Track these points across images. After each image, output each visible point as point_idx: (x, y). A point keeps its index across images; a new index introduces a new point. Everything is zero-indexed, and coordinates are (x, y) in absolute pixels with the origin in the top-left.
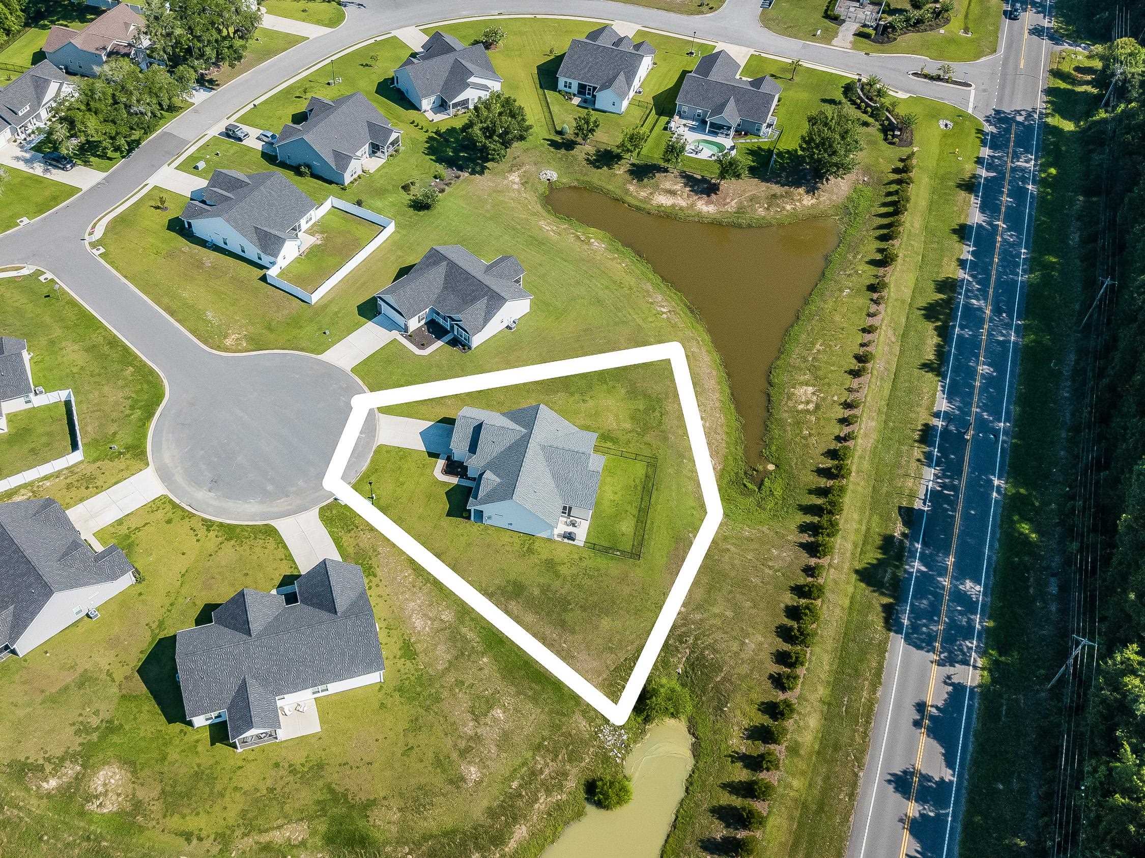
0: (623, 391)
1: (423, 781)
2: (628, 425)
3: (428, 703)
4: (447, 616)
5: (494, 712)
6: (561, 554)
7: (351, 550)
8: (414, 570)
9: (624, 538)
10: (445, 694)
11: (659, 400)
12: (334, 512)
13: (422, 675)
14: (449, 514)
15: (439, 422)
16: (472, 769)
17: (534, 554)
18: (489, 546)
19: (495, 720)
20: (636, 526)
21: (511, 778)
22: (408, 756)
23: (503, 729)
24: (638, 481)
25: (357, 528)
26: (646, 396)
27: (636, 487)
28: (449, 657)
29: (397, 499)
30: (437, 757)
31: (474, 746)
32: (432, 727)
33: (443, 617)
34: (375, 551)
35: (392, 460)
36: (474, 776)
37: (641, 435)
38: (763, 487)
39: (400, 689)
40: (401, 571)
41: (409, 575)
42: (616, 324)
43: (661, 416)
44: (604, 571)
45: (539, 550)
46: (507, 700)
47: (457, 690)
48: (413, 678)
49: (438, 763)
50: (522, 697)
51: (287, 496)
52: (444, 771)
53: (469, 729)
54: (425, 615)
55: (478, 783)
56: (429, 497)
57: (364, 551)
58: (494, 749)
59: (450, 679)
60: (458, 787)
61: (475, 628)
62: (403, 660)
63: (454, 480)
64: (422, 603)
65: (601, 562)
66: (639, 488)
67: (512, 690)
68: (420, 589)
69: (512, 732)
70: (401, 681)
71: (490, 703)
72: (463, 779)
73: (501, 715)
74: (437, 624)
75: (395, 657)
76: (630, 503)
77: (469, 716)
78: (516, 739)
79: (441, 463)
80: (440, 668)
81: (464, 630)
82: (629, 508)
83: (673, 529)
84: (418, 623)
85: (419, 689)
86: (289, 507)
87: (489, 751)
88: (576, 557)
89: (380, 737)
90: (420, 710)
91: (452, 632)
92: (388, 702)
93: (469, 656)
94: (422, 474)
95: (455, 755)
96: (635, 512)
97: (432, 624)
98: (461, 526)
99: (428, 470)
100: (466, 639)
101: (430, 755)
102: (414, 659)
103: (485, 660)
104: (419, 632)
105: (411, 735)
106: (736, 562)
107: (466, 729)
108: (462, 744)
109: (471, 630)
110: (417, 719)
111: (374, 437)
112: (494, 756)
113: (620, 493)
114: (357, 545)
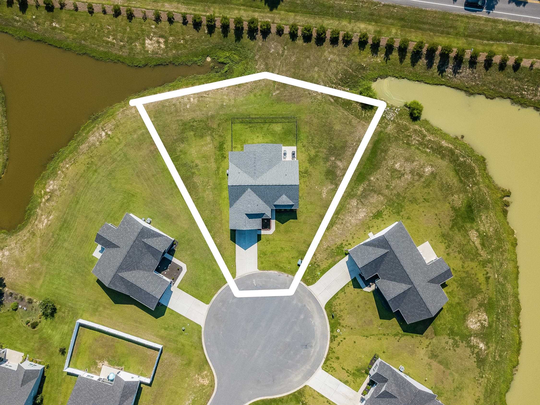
0: (182, 146)
1: (437, 190)
2: (208, 139)
3: (401, 198)
4: (354, 202)
5: (398, 168)
6: (304, 156)
7: (330, 261)
8: (333, 226)
9: (285, 127)
10: (395, 192)
11: (184, 124)
12: (308, 278)
13: (388, 205)
14: (296, 218)
15: (235, 242)
16: (427, 170)
17: (307, 171)
18: (308, 193)
19: (401, 166)
20: (276, 123)
21: (426, 152)
22: (428, 199)
23: (405, 162)
24: (247, 127)
25: (315, 262)
26: (183, 132)
27: (250, 127)
28: (375, 196)
29: (292, 248)
30: (424, 187)
31: (416, 172)
32: (412, 193)
33: (355, 204)
34: (327, 249)
35: (267, 259)
36: (429, 169)
37: (212, 130)
38: (225, 62)
39: (398, 213)
40: (335, 232)
41: (336, 227)
42: (127, 159)
43: (196, 121)
44: (307, 134)
45: (304, 168)
46: (390, 163)
47: (391, 187)
48: (391, 209)
49: (428, 186)
50: (386, 157)
51: (305, 306)
52: (430, 182)
53: (408, 177)
54: (357, 213)
55: (432, 166)
56: (287, 232)
57: (329, 254)
58: (415, 163)
59: (386, 192)
60: (436, 174)
61: (356, 188)
62: (383, 216)
63: (273, 223)
64: (351, 217)
65: (302, 136)
66: (251, 125)
67: (384, 163)
68: (343, 220)
69: (404, 157)
70: (394, 214)
71: (394, 171)
72: (432, 173)
73: (398, 164)
74: (360, 206)
75: (383, 220)
76: (262, 128)
77: (403, 179)
78: (407, 155)
79: (263, 232)
80: (382, 198)
81: (359, 193)
82: (265, 129)
83: (272, 104)
84: (362, 215)
85: (396, 205)
86: (311, 301)
87: (416, 165)
88: (303, 149)
89: (423, 214)
90: (406, 201)
91: (362, 198)
92: (406, 216)
93: (373, 186)
94: (274, 240)
95: (423, 180)
96: (267, 125)
97: (361, 208)
98: (301, 210)
99: (270, 238)
100: (364, 190)
101: (426, 190)
102: (381, 211)
103: (372, 179)
104: (367, 213)
105: (419, 201)
106: (284, 69)
107: (409, 178)
108: (416, 178)
109: (358, 190)
110: (410, 201)
111: (253, 274)
112: (418, 162)
113: (257, 135)
114: (326, 259)
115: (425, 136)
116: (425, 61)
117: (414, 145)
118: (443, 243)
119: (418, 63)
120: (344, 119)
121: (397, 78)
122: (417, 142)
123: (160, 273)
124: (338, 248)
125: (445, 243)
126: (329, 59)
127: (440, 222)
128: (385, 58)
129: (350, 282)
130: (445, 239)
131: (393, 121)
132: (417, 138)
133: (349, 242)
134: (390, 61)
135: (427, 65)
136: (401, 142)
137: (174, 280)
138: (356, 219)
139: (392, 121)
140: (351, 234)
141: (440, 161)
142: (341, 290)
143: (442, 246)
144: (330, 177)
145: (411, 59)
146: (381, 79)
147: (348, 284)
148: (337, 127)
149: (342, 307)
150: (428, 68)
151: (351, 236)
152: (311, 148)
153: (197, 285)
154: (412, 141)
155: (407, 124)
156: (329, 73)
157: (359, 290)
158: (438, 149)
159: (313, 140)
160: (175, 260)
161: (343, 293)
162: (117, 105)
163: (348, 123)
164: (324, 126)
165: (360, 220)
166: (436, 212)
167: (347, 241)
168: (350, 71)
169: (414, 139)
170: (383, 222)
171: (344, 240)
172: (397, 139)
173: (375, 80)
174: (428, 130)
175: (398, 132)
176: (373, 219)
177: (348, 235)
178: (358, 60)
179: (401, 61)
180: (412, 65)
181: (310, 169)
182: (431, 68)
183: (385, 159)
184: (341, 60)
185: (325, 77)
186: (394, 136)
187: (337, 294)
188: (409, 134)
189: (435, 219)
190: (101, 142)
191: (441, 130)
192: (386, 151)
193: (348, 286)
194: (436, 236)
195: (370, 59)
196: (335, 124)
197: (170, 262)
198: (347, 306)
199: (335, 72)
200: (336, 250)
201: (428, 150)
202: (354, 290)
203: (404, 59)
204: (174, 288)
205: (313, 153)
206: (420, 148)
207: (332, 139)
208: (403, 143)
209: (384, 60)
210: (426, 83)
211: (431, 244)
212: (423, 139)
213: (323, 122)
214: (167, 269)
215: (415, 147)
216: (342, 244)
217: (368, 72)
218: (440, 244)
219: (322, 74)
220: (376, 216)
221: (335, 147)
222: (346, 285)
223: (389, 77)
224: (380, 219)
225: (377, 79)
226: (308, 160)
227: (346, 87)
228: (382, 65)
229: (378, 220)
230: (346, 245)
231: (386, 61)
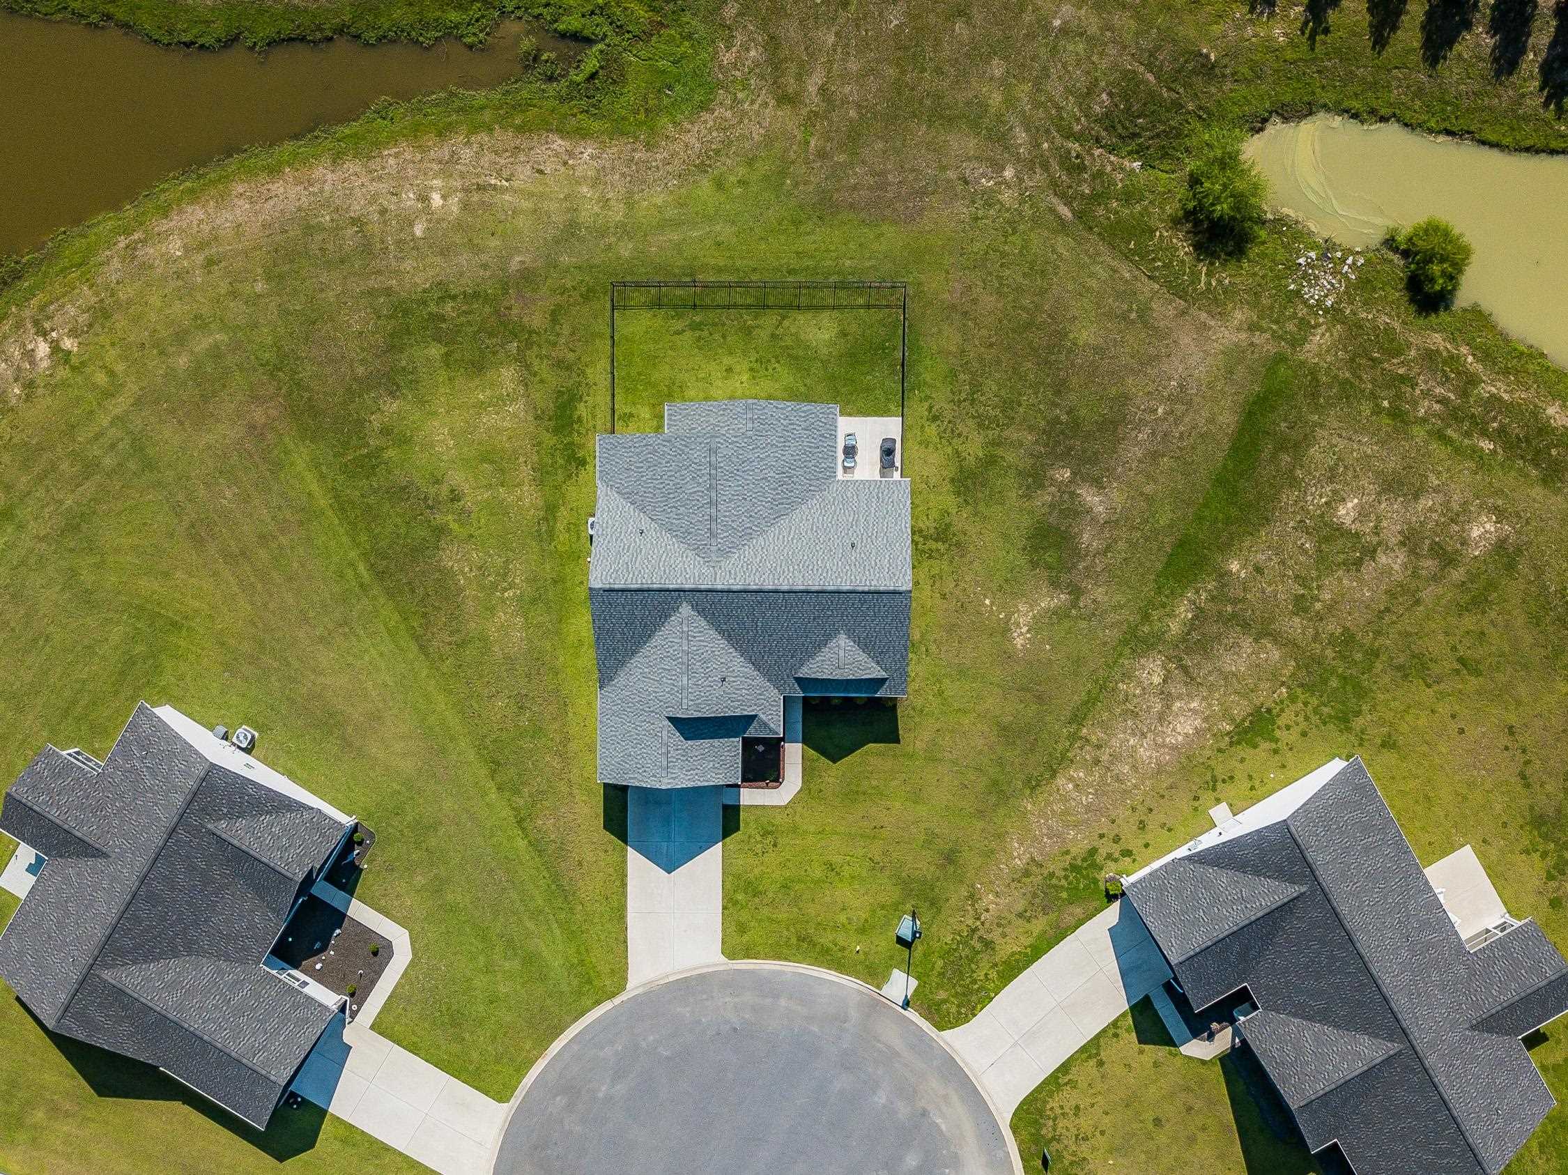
0: (392, 406)
1: (1520, 620)
2: (508, 376)
3: (1358, 656)
4: (1152, 671)
5: (1348, 521)
6: (935, 463)
7: (1039, 925)
9: (853, 328)
10: (1332, 627)
11: (402, 309)
12: (942, 995)
13: (1302, 685)
14: (892, 736)
15: (623, 837)
16: (1475, 533)
17: (948, 526)
18: (951, 629)
19: (1362, 514)
20: (810, 308)
21: (1475, 450)
22: (1478, 662)
23: (1379, 494)
24: (678, 325)
25: (974, 931)
26: (393, 347)
27: (695, 327)
28: (1247, 644)
29: (875, 866)
30: (1462, 609)
31: (1427, 542)
32: (1409, 634)
33: (1157, 680)
34: (1027, 874)
35: (765, 911)
36: (1488, 526)
37: (527, 337)
38: (586, 33)
39: (1344, 720)
40: (1065, 799)
41: (1071, 779)
42: (149, 465)
43: (454, 298)
44: (952, 360)
45: (934, 514)
46: (1316, 499)
47: (1318, 606)
48: (1314, 701)
49: (1478, 603)
50: (1299, 473)
51: (924, 1113)
52: (1491, 585)
53: (1394, 561)
54: (1161, 718)
55: (1500, 514)
56: (852, 795)
57: (1035, 895)
58: (1426, 502)
59: (1295, 626)
60: (1519, 551)
61: (1164, 606)
62: (1278, 733)
63: (793, 754)
64: (1134, 735)
65: (929, 371)
66: (697, 319)
67: (1288, 497)
68: (1099, 747)
69: (1378, 474)
70: (1325, 724)
71: (1328, 532)
72: (1501, 544)
73: (1350, 505)
74: (1176, 688)
75: (1276, 752)
76: (748, 331)
77: (1368, 568)
78: (1393, 463)
79: (750, 797)
80: (1276, 654)
81: (1175, 627)
82: (763, 335)
83: (797, 223)
84: (1184, 727)
85: (1334, 683)
86: (955, 1098)
87: (1431, 510)
88: (932, 430)
89: (1453, 727)
90: (1379, 666)
91: (1188, 651)
92: (1377, 734)
93: (1234, 602)
94: (794, 829)
95: (1457, 575)
96: (769, 320)
97: (1180, 697)
98: (919, 703)
99: (777, 821)
100: (1195, 617)
101: (1469, 622)
102: (1269, 711)
103: (1234, 566)
104: (1206, 719)
105: (1436, 669)
106: (853, 66)
107: (1396, 567)
108: (1429, 564)
109: (1171, 615)
110: (1400, 668)
111: (702, 978)
112: (1439, 498)
113: (727, 361)
114: (1020, 915)
115: (1473, 380)
116: (1489, 42)
117: (1424, 420)
118: (1536, 856)
119: (1457, 48)
120: (1119, 296)
121: (1355, 116)
122: (1437, 407)
123: (296, 967)
124: (1074, 868)
125: (1544, 855)
126: (1057, 23)
127: (1527, 763)
128: (1306, 24)
129: (1123, 1015)
130: (1546, 837)
131: (1335, 313)
132: (1438, 390)
133: (1123, 845)
134: (1329, 39)
135: (1496, 60)
136: (1366, 408)
137: (358, 995)
138: (1158, 746)
139: (1326, 311)
140: (1134, 809)
141: (1537, 492)
142: (1083, 1049)
143: (1532, 870)
144: (1050, 557)
145: (1423, 28)
146: (1286, 120)
147: (1114, 1024)
148: (1086, 334)
149: (1085, 1123)
150: (1498, 74)
151: (1134, 820)
152: (967, 427)
153: (456, 1021)
154: (1414, 403)
155: (1396, 325)
156: (1055, 88)
157: (1162, 1052)
158: (1527, 441)
159: (976, 387)
160: (358, 911)
161: (1092, 1062)
162: (105, 223)
163: (1133, 316)
164: (1029, 325)
165: (1174, 748)
166: (1512, 719)
167: (1117, 839)
168: (1147, 82)
169: (1426, 394)
170: (1277, 757)
171: (1102, 836)
172: (1347, 392)
173: (1258, 125)
174: (1486, 356)
175: (1352, 360)
176: (1231, 744)
177: (1122, 813)
178: (1186, 31)
179: (1380, 41)
180: (1425, 59)
181: (961, 520)
182: (1510, 74)
183: (1294, 482)
184: (1111, 28)
185: (1037, 105)
186: (1336, 377)
187: (1065, 1068)
188: (1401, 371)
189: (1507, 748)
190: (30, 385)
191: (1542, 355)
192: (1297, 446)
193: (1116, 1035)
194: (1505, 825)
195: (1239, 27)
196: (1075, 318)
197: (339, 917)
198: (1106, 1120)
199: (1082, 84)
200: (1066, 877)
201: (1487, 445)
202: (1141, 1052)
203: (1394, 28)
204: (357, 1033)
205: (974, 448)
206: (1449, 432)
207: (1060, 388)
208: (1378, 411)
209: (1303, 33)
210: (1483, 143)
211: (1482, 856)
212: (1465, 394)
213: (1023, 308)
214: (324, 948)
215: (1428, 427)
216: (1093, 852)
217: (1228, 86)
218: (1524, 856)
219: (1023, 90)
220: (1246, 731)
221: (1076, 425)
222: (1104, 1031)
223: (1321, 114)
224: (1265, 745)
225: (1265, 120)
226: (952, 480)
227: (1130, 153)
228: (1290, 55)
229: (1252, 751)
230: (1109, 857)
231: (1312, 38)
